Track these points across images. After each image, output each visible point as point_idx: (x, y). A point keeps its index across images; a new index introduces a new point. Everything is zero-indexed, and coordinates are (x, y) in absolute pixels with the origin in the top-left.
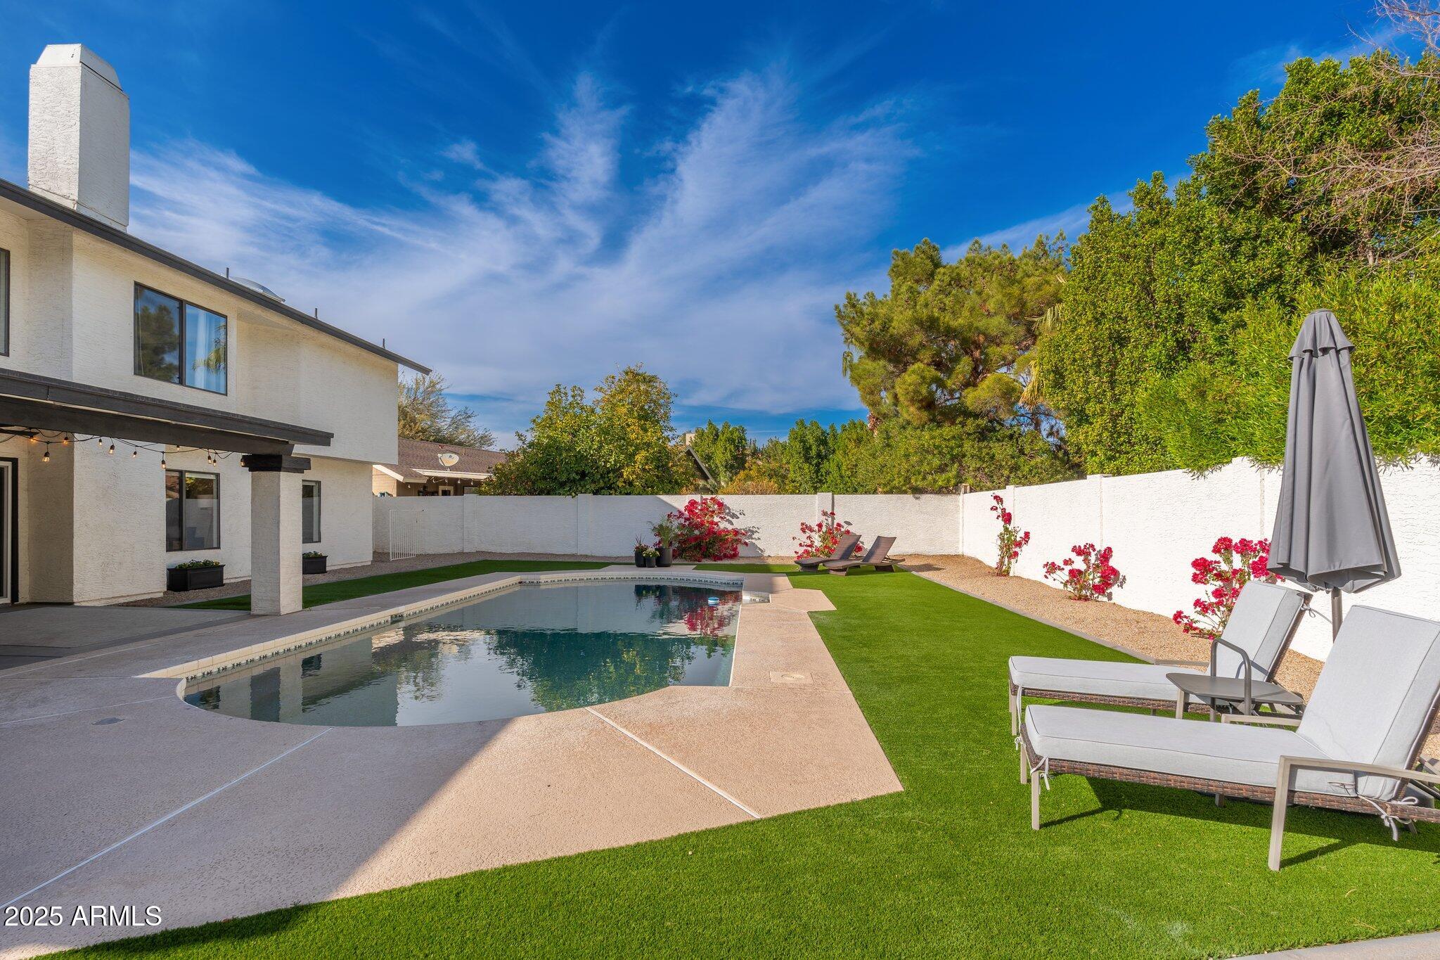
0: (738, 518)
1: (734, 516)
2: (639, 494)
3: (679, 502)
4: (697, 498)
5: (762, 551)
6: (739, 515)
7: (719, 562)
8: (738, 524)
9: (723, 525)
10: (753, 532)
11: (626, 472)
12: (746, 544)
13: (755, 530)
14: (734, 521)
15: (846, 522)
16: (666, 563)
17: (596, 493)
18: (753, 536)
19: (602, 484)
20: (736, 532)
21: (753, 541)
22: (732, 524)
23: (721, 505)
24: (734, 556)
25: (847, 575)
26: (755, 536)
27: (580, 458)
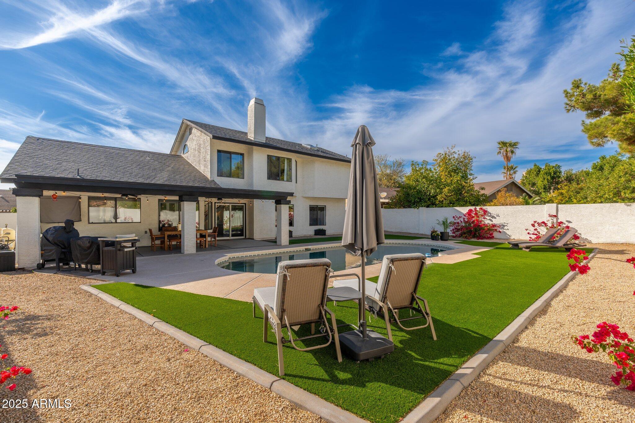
0: (495, 218)
1: (493, 217)
2: (445, 207)
3: (464, 210)
4: (473, 208)
5: (510, 236)
6: (496, 217)
8: (495, 221)
9: (487, 222)
10: (504, 226)
11: (439, 197)
12: (500, 232)
13: (505, 224)
14: (493, 220)
15: (567, 221)
16: (445, 239)
17: (428, 207)
18: (504, 228)
19: (429, 203)
20: (494, 226)
21: (504, 230)
22: (492, 221)
23: (485, 212)
24: (492, 237)
26: (506, 228)
27: (419, 192)
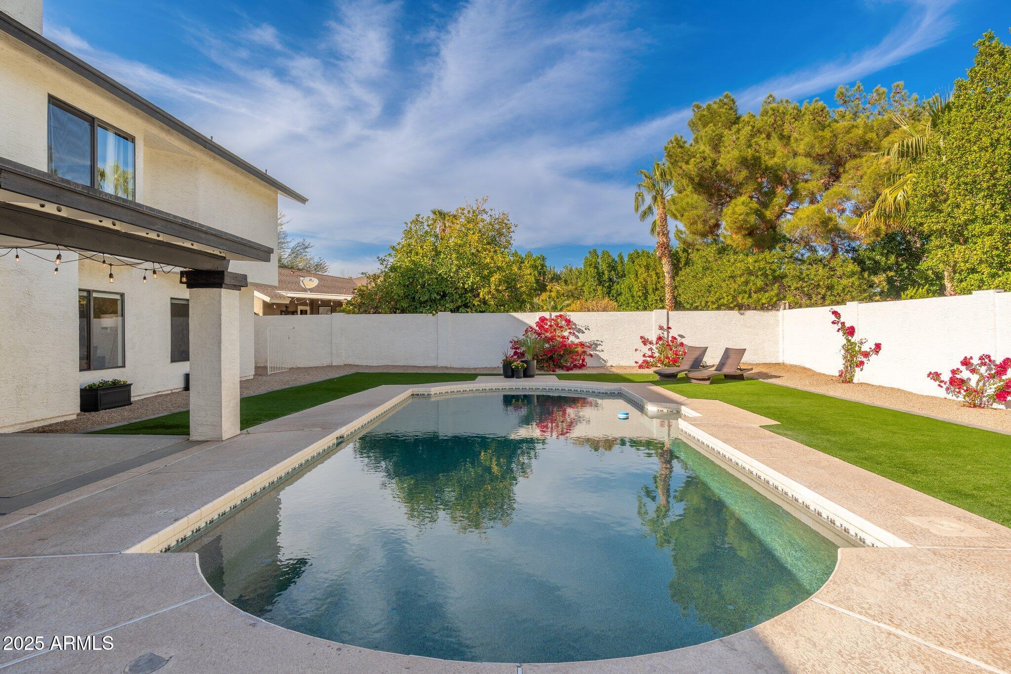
0: (584, 333)
1: (580, 331)
2: (493, 312)
3: (531, 319)
4: (546, 315)
5: (605, 362)
6: (584, 330)
7: (571, 372)
8: (584, 338)
9: (572, 339)
10: (597, 345)
11: (482, 293)
12: (591, 355)
13: (598, 343)
14: (580, 335)
15: (680, 336)
16: (531, 374)
17: (456, 310)
18: (597, 349)
19: (459, 303)
20: (582, 344)
21: (597, 353)
22: (579, 338)
23: (568, 322)
24: (582, 366)
25: (711, 383)
26: (599, 348)
27: (441, 280)
